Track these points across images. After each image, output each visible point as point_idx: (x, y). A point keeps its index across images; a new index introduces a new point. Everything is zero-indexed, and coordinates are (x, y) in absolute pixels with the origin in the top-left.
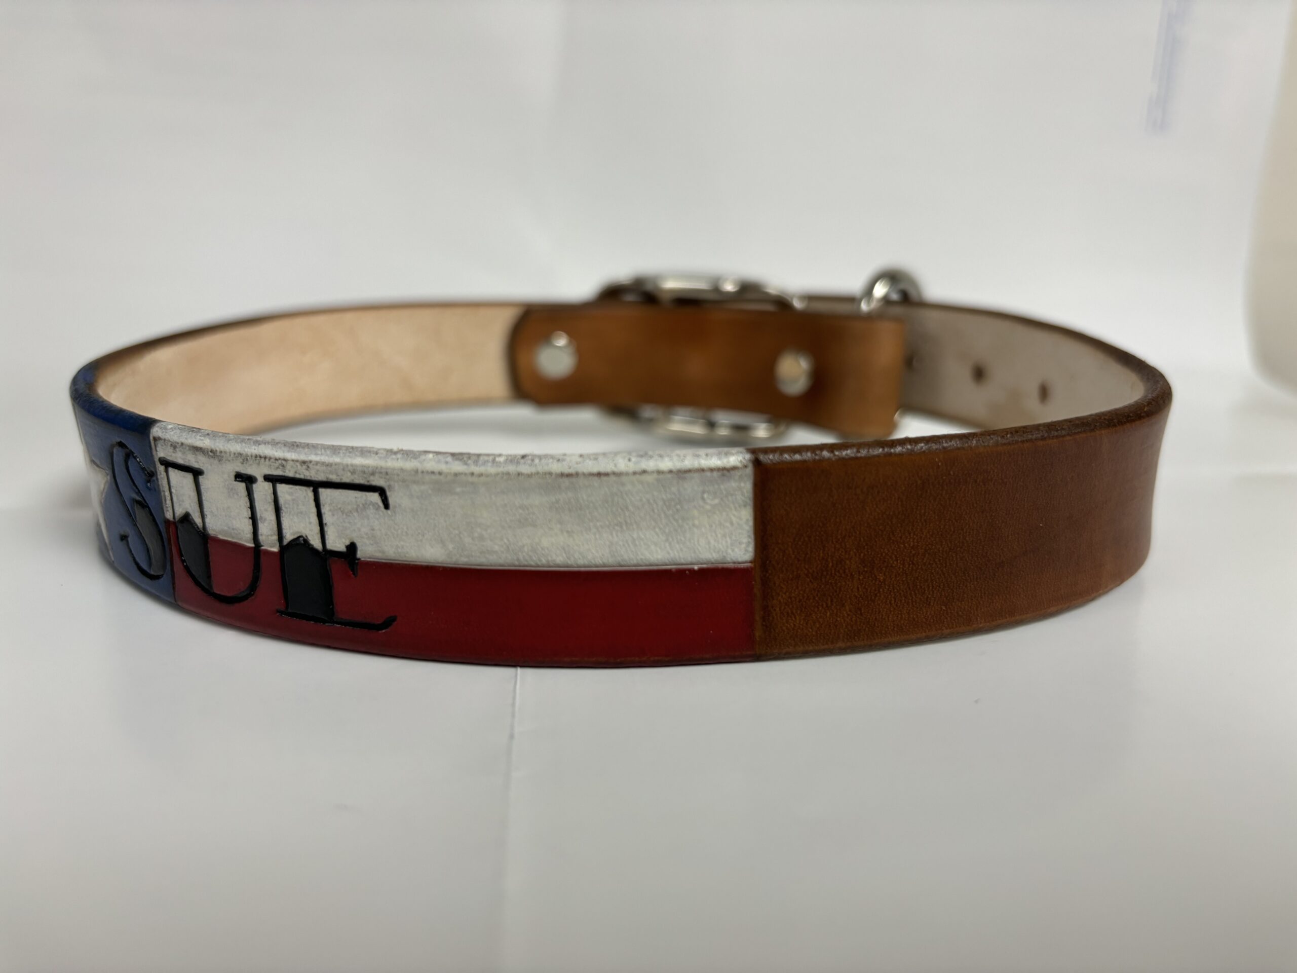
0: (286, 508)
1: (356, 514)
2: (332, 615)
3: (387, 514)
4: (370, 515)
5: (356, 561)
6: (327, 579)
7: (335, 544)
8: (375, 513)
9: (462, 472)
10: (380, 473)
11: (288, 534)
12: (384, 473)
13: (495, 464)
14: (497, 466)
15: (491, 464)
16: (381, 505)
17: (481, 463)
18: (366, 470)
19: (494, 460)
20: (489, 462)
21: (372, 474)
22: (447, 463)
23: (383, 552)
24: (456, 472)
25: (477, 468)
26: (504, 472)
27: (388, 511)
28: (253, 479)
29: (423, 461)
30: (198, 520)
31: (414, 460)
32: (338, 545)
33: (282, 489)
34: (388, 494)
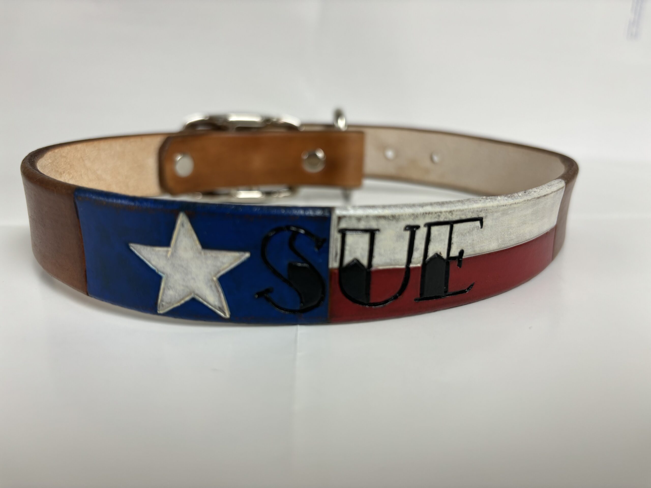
0: (433, 239)
2: (446, 292)
3: (481, 231)
4: (474, 233)
5: (460, 259)
6: (447, 273)
7: (454, 253)
8: (476, 232)
9: (512, 203)
10: (484, 210)
11: (431, 254)
12: (486, 210)
13: (520, 197)
14: (521, 198)
15: (519, 197)
16: (480, 227)
17: (516, 198)
18: (478, 210)
19: (519, 195)
20: (518, 197)
21: (481, 211)
22: (506, 200)
23: (475, 251)
24: (510, 203)
25: (516, 200)
26: (524, 200)
27: (482, 229)
28: (418, 227)
29: (499, 201)
30: (365, 262)
31: (495, 201)
32: (456, 253)
33: (434, 229)
34: (484, 220)
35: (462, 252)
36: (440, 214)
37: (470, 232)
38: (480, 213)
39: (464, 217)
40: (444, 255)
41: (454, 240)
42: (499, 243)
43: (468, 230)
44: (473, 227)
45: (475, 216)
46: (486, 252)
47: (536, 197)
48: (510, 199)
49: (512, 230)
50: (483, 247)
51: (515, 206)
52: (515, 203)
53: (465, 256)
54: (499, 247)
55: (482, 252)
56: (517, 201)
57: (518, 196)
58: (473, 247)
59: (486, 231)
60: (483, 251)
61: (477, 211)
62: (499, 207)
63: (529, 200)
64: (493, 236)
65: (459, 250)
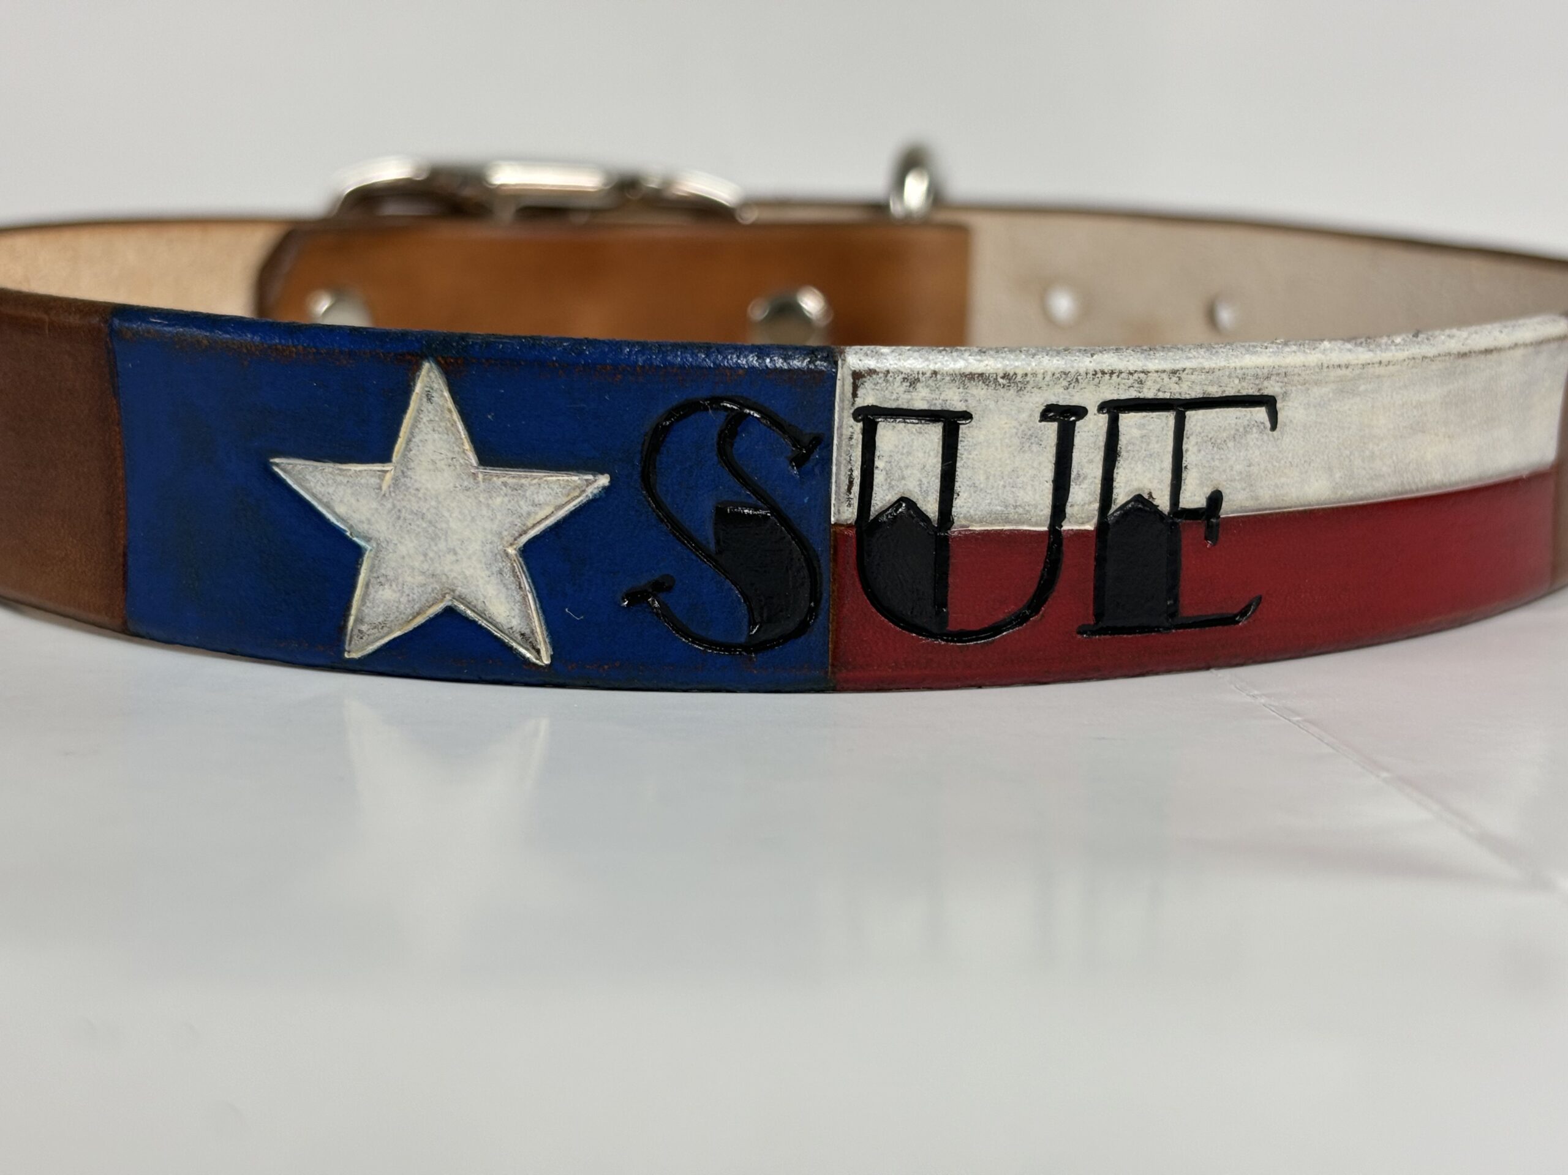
0: (1128, 452)
1: (1231, 444)
2: (1173, 615)
3: (1273, 437)
4: (1251, 444)
5: (1213, 520)
6: (1174, 555)
7: (1193, 497)
8: (1257, 439)
9: (1369, 361)
10: (1278, 374)
11: (1121, 495)
12: (1284, 374)
13: (1398, 347)
14: (1400, 349)
15: (1393, 347)
16: (1268, 425)
17: (1383, 347)
18: (1260, 373)
19: (1393, 342)
20: (1390, 345)
21: (1268, 378)
22: (1350, 350)
23: (1257, 499)
24: (1364, 362)
25: (1384, 355)
26: (1410, 357)
27: (1275, 433)
28: (1080, 412)
29: (1324, 351)
30: (931, 507)
31: (1313, 352)
32: (1197, 499)
33: (1128, 421)
34: (1279, 405)
35: (1215, 499)
36: (1142, 376)
37: (1238, 436)
38: (1266, 383)
39: (1215, 391)
40: (1163, 502)
41: (1189, 459)
42: (1337, 483)
43: (1233, 432)
44: (1246, 423)
45: (1249, 390)
46: (1295, 507)
47: (1455, 351)
48: (1360, 349)
49: (1378, 445)
50: (1282, 487)
51: (1382, 370)
52: (1380, 363)
53: (1228, 509)
54: (1336, 494)
55: (1280, 505)
56: (1386, 356)
57: (1389, 342)
58: (1252, 485)
59: (1288, 438)
60: (1283, 500)
61: (1257, 376)
62: (1325, 370)
63: (1430, 357)
64: (1313, 458)
65: (1208, 491)
